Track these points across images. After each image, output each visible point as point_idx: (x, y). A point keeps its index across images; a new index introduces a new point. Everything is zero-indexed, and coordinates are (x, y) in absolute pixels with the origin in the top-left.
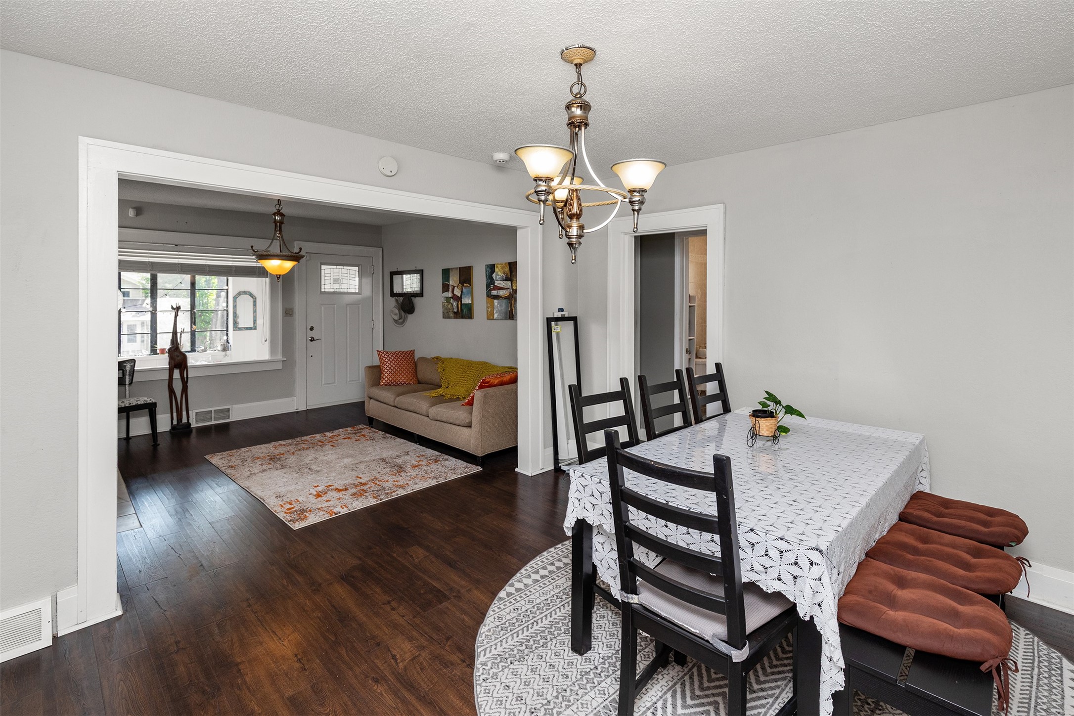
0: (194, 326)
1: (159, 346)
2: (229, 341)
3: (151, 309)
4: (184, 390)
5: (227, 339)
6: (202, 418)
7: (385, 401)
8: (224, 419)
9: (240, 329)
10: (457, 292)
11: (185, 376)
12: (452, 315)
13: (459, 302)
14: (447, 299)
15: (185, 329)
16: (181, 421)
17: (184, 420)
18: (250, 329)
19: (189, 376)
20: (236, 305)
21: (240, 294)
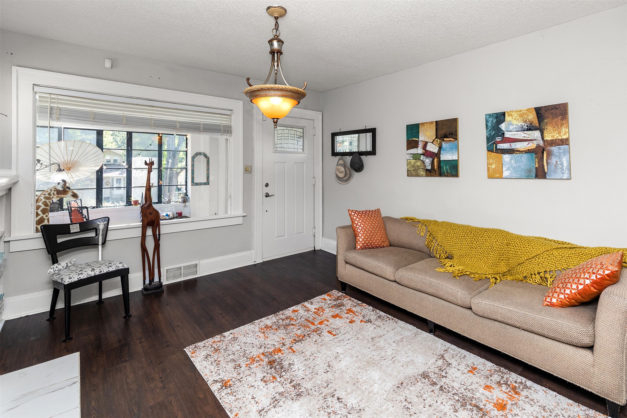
0: (160, 181)
1: (133, 199)
2: (188, 194)
3: (126, 167)
4: (156, 249)
5: (186, 192)
6: (172, 275)
7: (375, 272)
8: (192, 275)
9: (197, 184)
10: (433, 148)
11: (157, 233)
12: (422, 173)
13: (436, 160)
14: (416, 157)
15: (154, 184)
16: (153, 281)
17: (156, 279)
18: (205, 184)
19: (161, 233)
20: (194, 164)
21: (197, 154)
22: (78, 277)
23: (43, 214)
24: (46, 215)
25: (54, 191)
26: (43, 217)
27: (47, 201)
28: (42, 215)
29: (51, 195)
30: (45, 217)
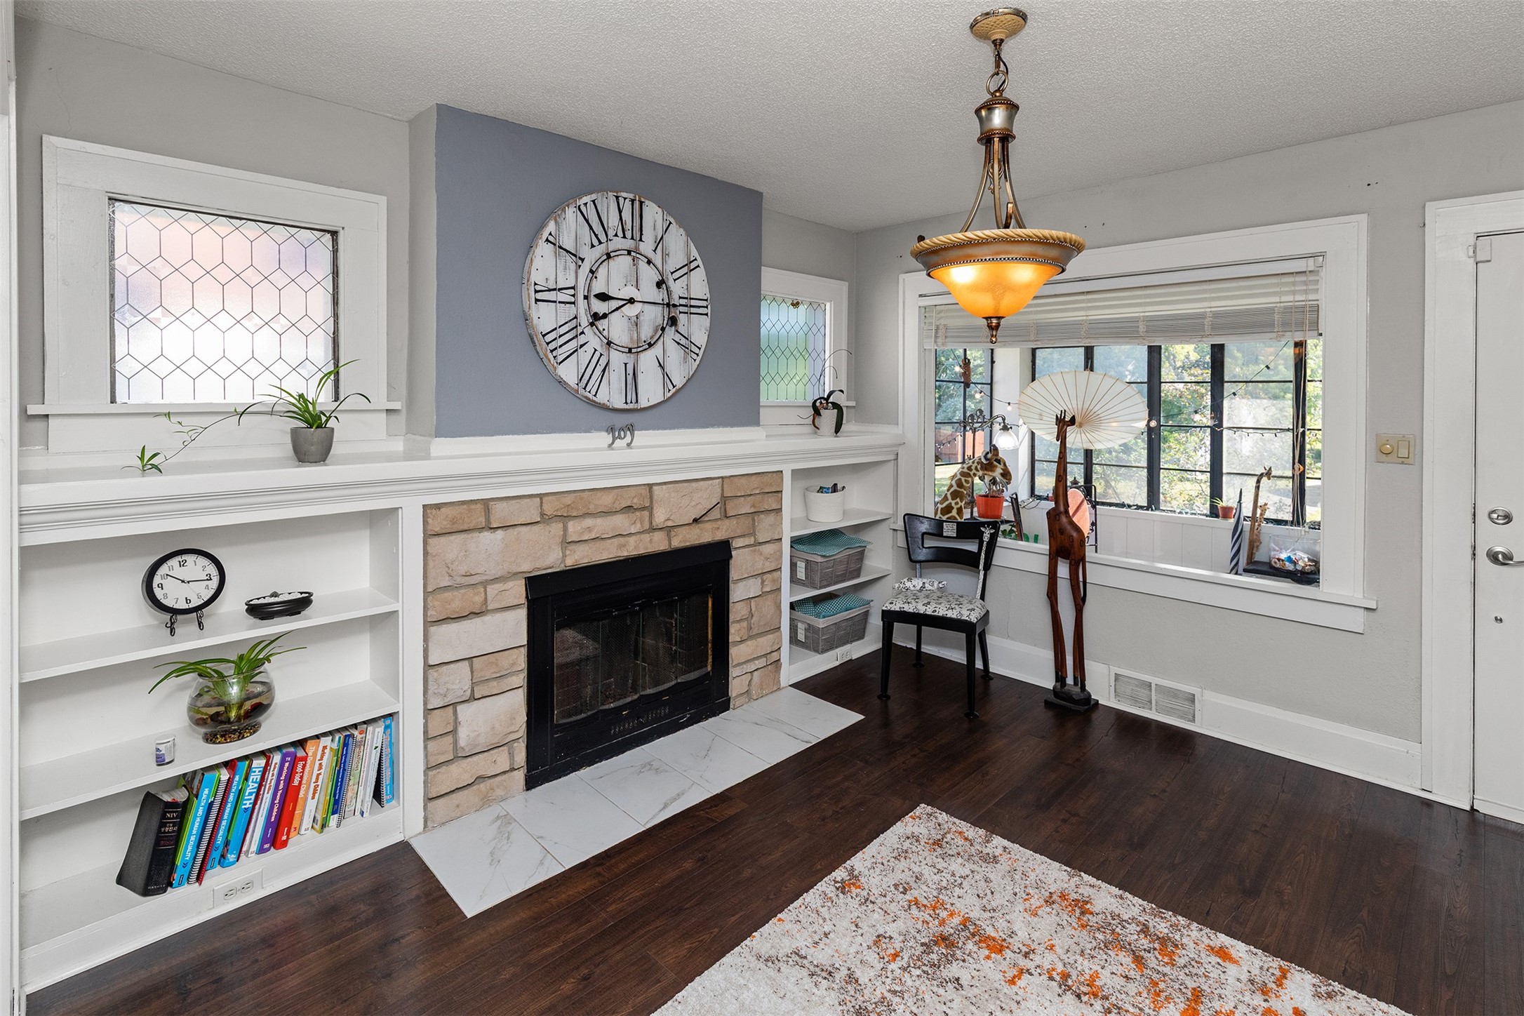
1: (1223, 502)
3: (1211, 423)
4: (1077, 612)
6: (1128, 691)
8: (1182, 717)
11: (1080, 579)
22: (902, 606)
23: (953, 499)
24: (956, 501)
25: (978, 463)
26: (951, 503)
27: (963, 479)
28: (950, 501)
29: (971, 470)
30: (953, 505)
